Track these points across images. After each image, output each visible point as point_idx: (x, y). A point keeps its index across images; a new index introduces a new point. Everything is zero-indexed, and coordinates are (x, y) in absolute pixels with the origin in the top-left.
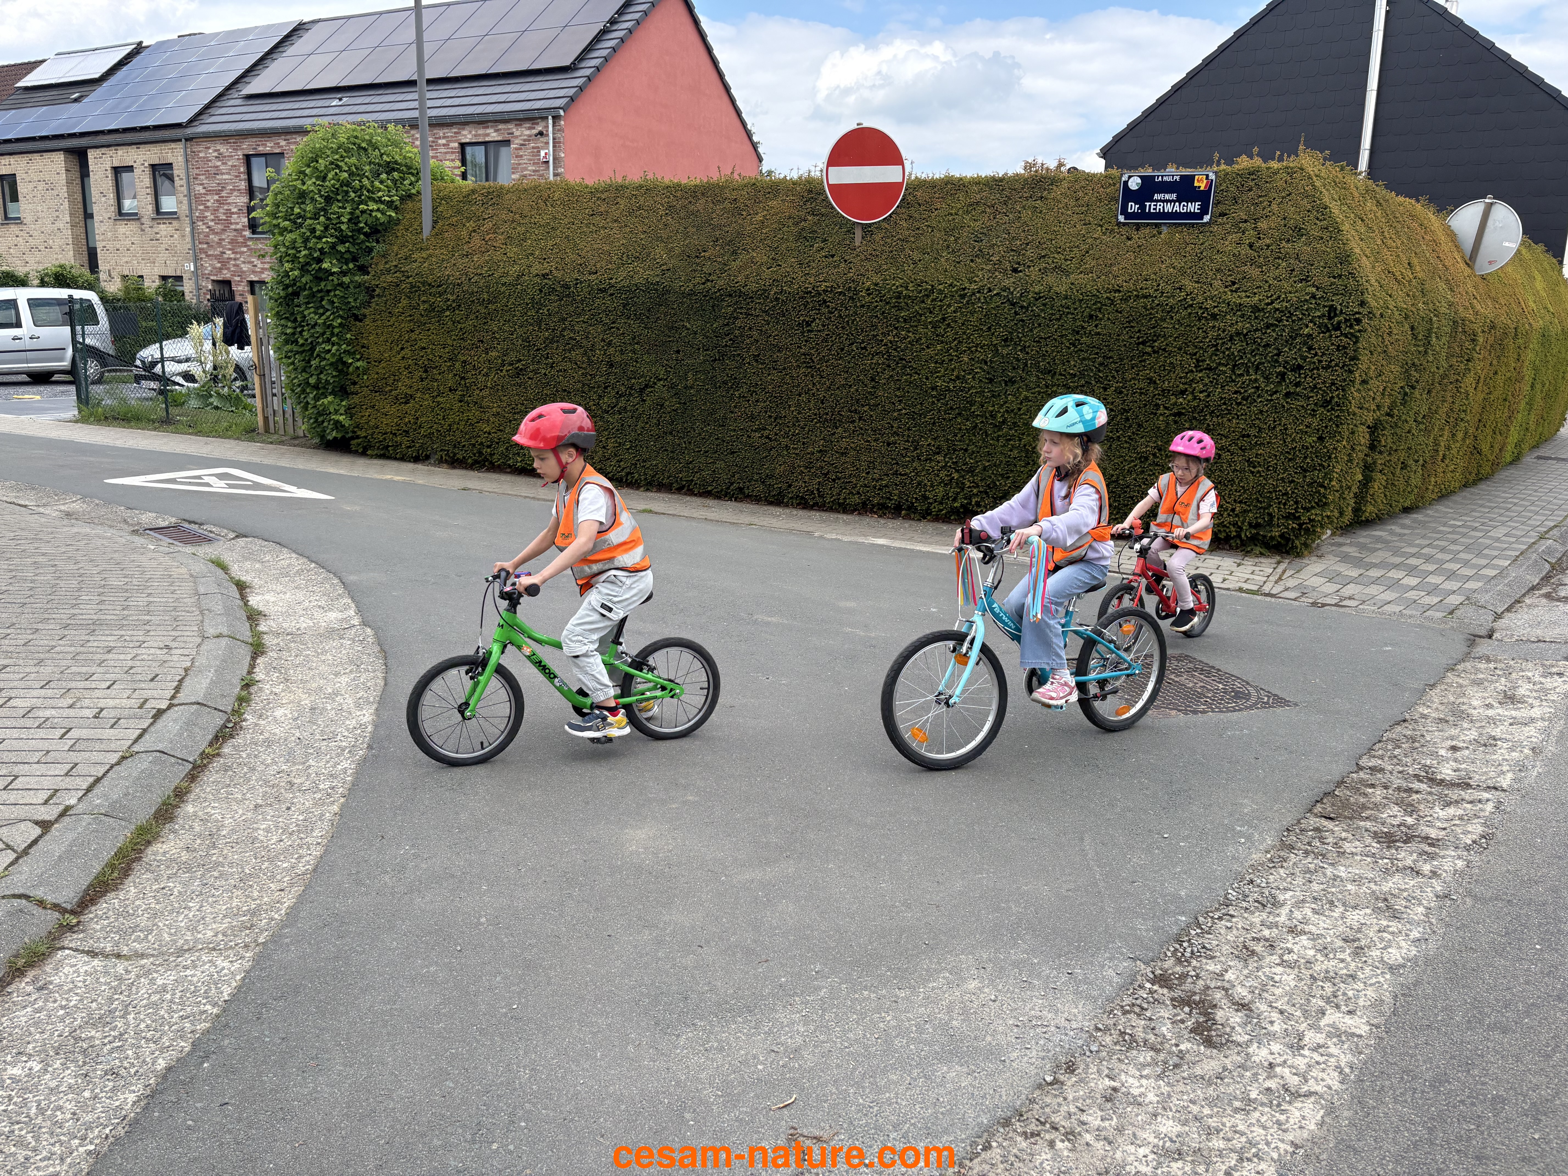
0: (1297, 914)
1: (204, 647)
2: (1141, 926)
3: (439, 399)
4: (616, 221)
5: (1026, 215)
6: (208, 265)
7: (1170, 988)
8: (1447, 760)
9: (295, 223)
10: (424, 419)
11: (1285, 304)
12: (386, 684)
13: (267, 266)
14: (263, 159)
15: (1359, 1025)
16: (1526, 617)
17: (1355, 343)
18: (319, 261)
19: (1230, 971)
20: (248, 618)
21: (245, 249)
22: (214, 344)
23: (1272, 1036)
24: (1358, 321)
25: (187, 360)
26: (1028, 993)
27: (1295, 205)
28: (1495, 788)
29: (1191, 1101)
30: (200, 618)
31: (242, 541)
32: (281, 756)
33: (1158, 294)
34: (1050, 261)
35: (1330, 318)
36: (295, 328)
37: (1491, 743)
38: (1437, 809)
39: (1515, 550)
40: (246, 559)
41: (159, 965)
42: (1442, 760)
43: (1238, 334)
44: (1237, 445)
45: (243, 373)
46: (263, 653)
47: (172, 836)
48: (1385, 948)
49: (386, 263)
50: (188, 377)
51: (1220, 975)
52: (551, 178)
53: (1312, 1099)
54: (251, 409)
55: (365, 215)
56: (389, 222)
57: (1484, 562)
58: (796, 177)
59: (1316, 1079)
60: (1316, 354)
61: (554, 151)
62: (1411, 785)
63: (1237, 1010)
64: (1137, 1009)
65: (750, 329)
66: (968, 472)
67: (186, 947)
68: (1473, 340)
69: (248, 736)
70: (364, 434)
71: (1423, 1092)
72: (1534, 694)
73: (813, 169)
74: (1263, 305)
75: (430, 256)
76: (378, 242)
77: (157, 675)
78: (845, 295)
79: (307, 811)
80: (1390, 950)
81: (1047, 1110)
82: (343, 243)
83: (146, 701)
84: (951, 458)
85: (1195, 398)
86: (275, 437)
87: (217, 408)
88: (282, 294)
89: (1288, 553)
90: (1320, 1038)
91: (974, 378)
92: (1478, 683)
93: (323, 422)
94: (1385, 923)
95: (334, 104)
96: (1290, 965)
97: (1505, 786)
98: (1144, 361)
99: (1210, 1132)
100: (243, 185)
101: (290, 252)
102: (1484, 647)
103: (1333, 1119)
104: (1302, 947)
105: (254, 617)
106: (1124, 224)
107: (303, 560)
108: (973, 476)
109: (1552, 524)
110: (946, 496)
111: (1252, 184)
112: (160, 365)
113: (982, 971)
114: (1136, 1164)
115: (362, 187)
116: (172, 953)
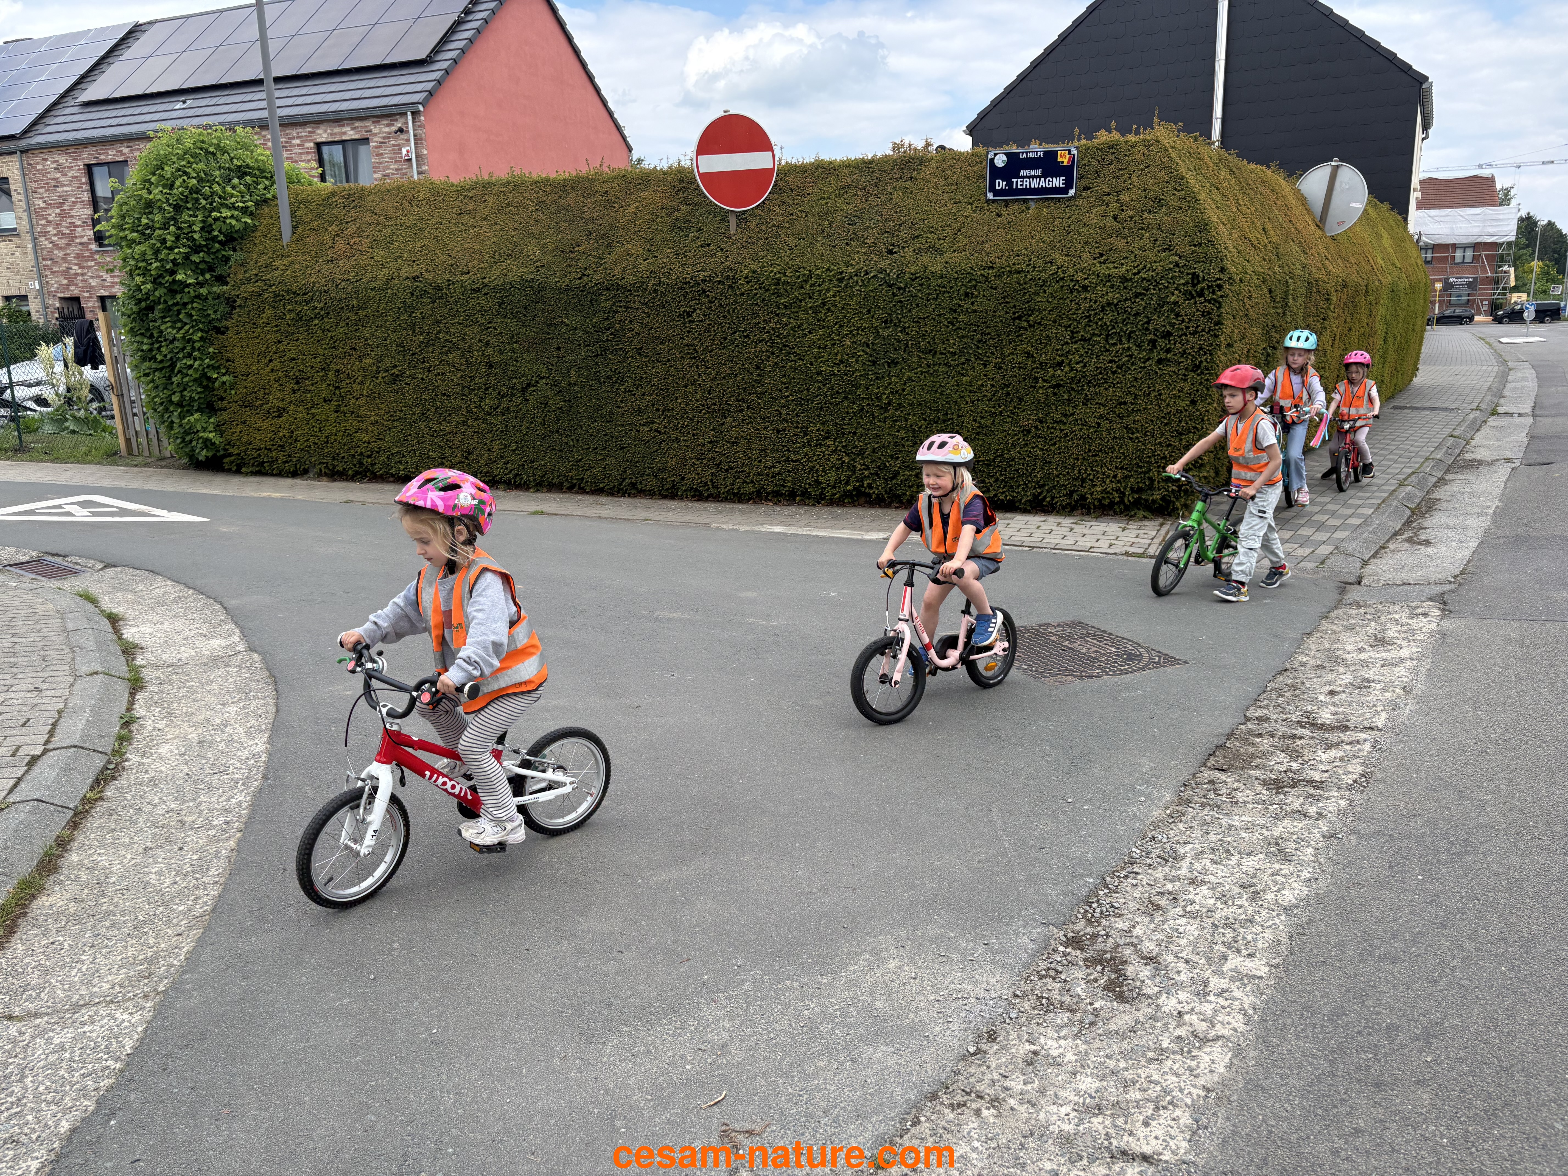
0: (1197, 866)
1: (77, 687)
2: (1052, 892)
3: (313, 411)
4: (485, 219)
5: (897, 196)
6: (54, 283)
7: (1082, 949)
8: (1326, 705)
9: (144, 234)
10: (300, 432)
11: (1151, 273)
12: (277, 711)
13: (116, 280)
14: (106, 168)
15: (1259, 967)
16: (1390, 562)
17: (1218, 308)
18: (173, 273)
19: (1138, 927)
20: (124, 652)
21: (93, 263)
22: (66, 365)
23: (1179, 985)
24: (1220, 287)
25: (38, 384)
26: (947, 967)
27: (1154, 177)
28: (1372, 728)
29: (1107, 1057)
30: (71, 656)
31: (111, 571)
32: (168, 795)
33: (1030, 269)
34: (924, 241)
35: (1194, 285)
36: (152, 344)
37: (1363, 685)
38: (1320, 753)
39: (1377, 498)
40: (117, 590)
41: (55, 1023)
42: (1322, 705)
43: (1109, 304)
44: (1115, 412)
45: (100, 393)
46: (142, 688)
47: (57, 888)
48: (1278, 891)
49: (245, 272)
50: (41, 401)
51: (1128, 932)
52: (416, 177)
53: (1220, 1043)
54: (112, 433)
55: (218, 223)
56: (245, 229)
57: (1349, 511)
58: (666, 167)
59: (1222, 1023)
60: (1183, 321)
61: (416, 148)
62: (1295, 732)
63: (1146, 964)
64: (1052, 973)
65: (631, 322)
66: (858, 455)
67: (82, 1002)
68: (1327, 300)
69: (132, 777)
70: (236, 452)
71: (1322, 1026)
72: (1402, 635)
73: (682, 158)
74: (1130, 276)
75: (292, 263)
76: (234, 250)
77: (29, 720)
78: (723, 284)
79: (201, 849)
80: (1283, 892)
81: (972, 1080)
82: (197, 252)
83: (18, 748)
84: (840, 442)
85: (1072, 369)
86: (140, 459)
87: (73, 432)
88: (135, 309)
89: (1170, 515)
90: (1224, 983)
91: (857, 361)
92: (1350, 628)
93: (191, 441)
94: (1277, 866)
95: (177, 107)
96: (1193, 916)
97: (1380, 726)
98: (1021, 335)
99: (1127, 1085)
100: (86, 196)
101: (141, 264)
102: (1354, 594)
103: (1241, 1060)
104: (1203, 897)
105: (129, 650)
106: (993, 201)
107: (179, 587)
108: (863, 459)
109: (1410, 471)
110: (838, 481)
111: (1112, 157)
112: (9, 391)
113: (901, 950)
114: (1058, 1123)
115: (213, 193)
116: (68, 1010)
